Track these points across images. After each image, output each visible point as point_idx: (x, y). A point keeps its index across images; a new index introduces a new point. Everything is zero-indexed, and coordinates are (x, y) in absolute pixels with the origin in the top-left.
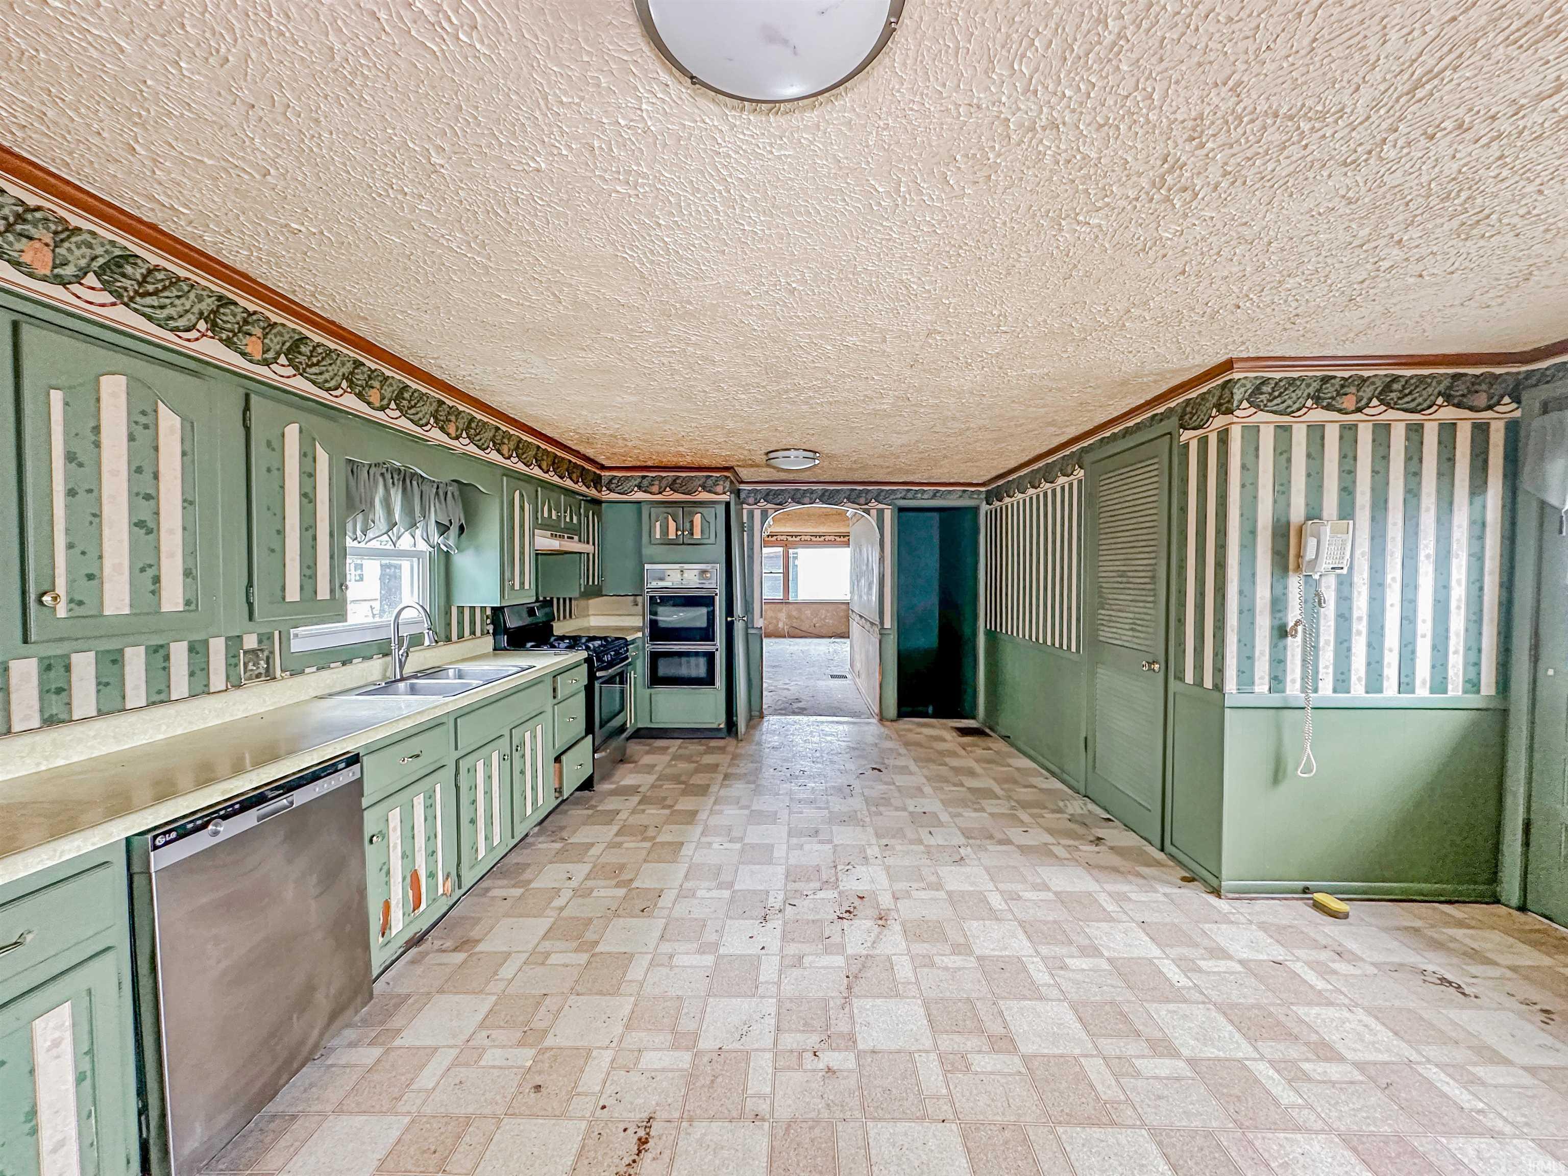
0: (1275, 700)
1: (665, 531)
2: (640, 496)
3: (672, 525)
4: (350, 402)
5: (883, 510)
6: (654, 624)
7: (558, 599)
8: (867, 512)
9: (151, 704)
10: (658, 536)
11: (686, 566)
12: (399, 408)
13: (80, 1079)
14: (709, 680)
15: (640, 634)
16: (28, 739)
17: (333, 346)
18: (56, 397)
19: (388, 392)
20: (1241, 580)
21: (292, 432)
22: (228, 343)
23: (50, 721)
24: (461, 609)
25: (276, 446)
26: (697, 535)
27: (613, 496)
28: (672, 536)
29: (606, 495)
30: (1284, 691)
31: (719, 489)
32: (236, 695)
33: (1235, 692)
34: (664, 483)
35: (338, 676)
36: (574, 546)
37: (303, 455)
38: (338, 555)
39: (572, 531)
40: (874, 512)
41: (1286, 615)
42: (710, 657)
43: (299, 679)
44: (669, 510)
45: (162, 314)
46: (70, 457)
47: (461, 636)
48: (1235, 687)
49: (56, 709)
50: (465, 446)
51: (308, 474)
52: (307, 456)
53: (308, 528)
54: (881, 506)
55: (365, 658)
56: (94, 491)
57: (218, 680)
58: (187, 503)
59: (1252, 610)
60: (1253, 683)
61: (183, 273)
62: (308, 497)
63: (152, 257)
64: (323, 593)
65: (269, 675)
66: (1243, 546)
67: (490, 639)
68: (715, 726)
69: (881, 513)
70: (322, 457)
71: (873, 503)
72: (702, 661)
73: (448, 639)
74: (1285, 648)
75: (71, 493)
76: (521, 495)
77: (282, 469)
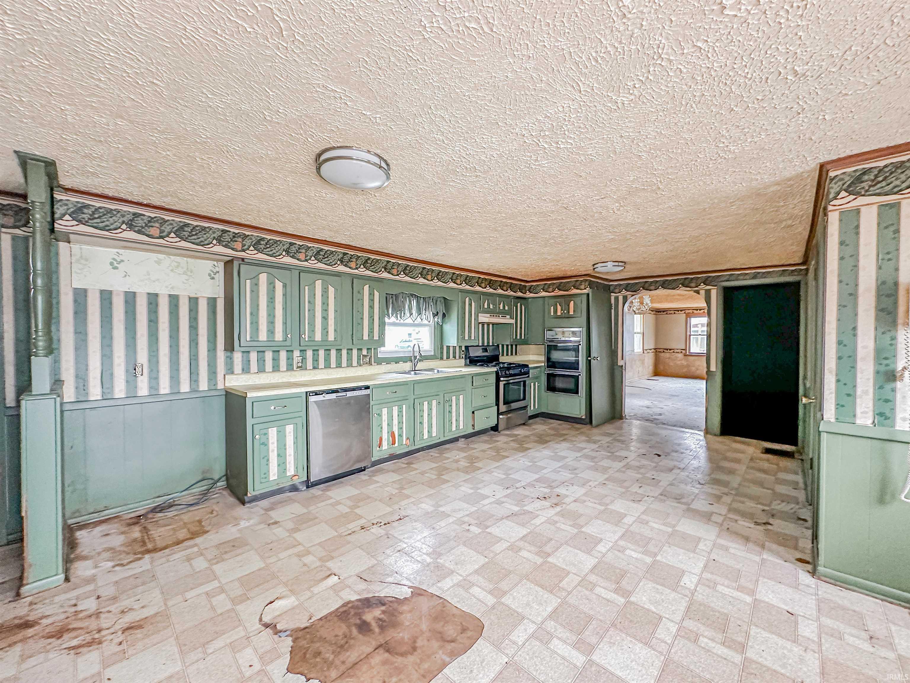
0: (880, 432)
1: (555, 311)
2: (544, 294)
3: (559, 308)
4: (385, 275)
5: (710, 290)
6: (549, 359)
7: (503, 346)
8: (698, 292)
9: (337, 367)
10: (552, 314)
11: (565, 329)
12: (404, 273)
13: (294, 443)
14: (576, 391)
15: (543, 364)
16: (309, 371)
17: (379, 258)
18: (307, 288)
19: (400, 269)
20: (840, 332)
21: (366, 288)
22: (346, 266)
23: (314, 368)
24: (448, 347)
25: (361, 292)
26: (571, 313)
27: (532, 295)
28: (559, 314)
29: (528, 295)
30: (893, 426)
31: (582, 287)
32: (360, 368)
33: (833, 420)
34: (555, 287)
35: (393, 366)
36: (507, 320)
37: (370, 294)
38: (382, 325)
39: (504, 313)
40: (702, 292)
41: (895, 363)
42: (577, 378)
43: (379, 366)
44: (558, 300)
45: (328, 262)
46: (309, 302)
47: (448, 358)
48: (833, 416)
49: (316, 365)
50: (436, 283)
51: (372, 300)
52: (371, 294)
53: (371, 317)
54: (708, 287)
55: (404, 362)
56: (314, 310)
57: (355, 363)
58: (336, 311)
59: (853, 357)
60: (855, 416)
61: (334, 250)
62: (371, 307)
63: (326, 248)
64: (376, 337)
65: (370, 363)
66: (841, 306)
67: (463, 360)
68: (579, 417)
69: (708, 293)
70: (377, 294)
71: (702, 286)
72: (573, 380)
73: (442, 358)
74: (894, 390)
75: (309, 310)
76: (470, 300)
77: (363, 300)
